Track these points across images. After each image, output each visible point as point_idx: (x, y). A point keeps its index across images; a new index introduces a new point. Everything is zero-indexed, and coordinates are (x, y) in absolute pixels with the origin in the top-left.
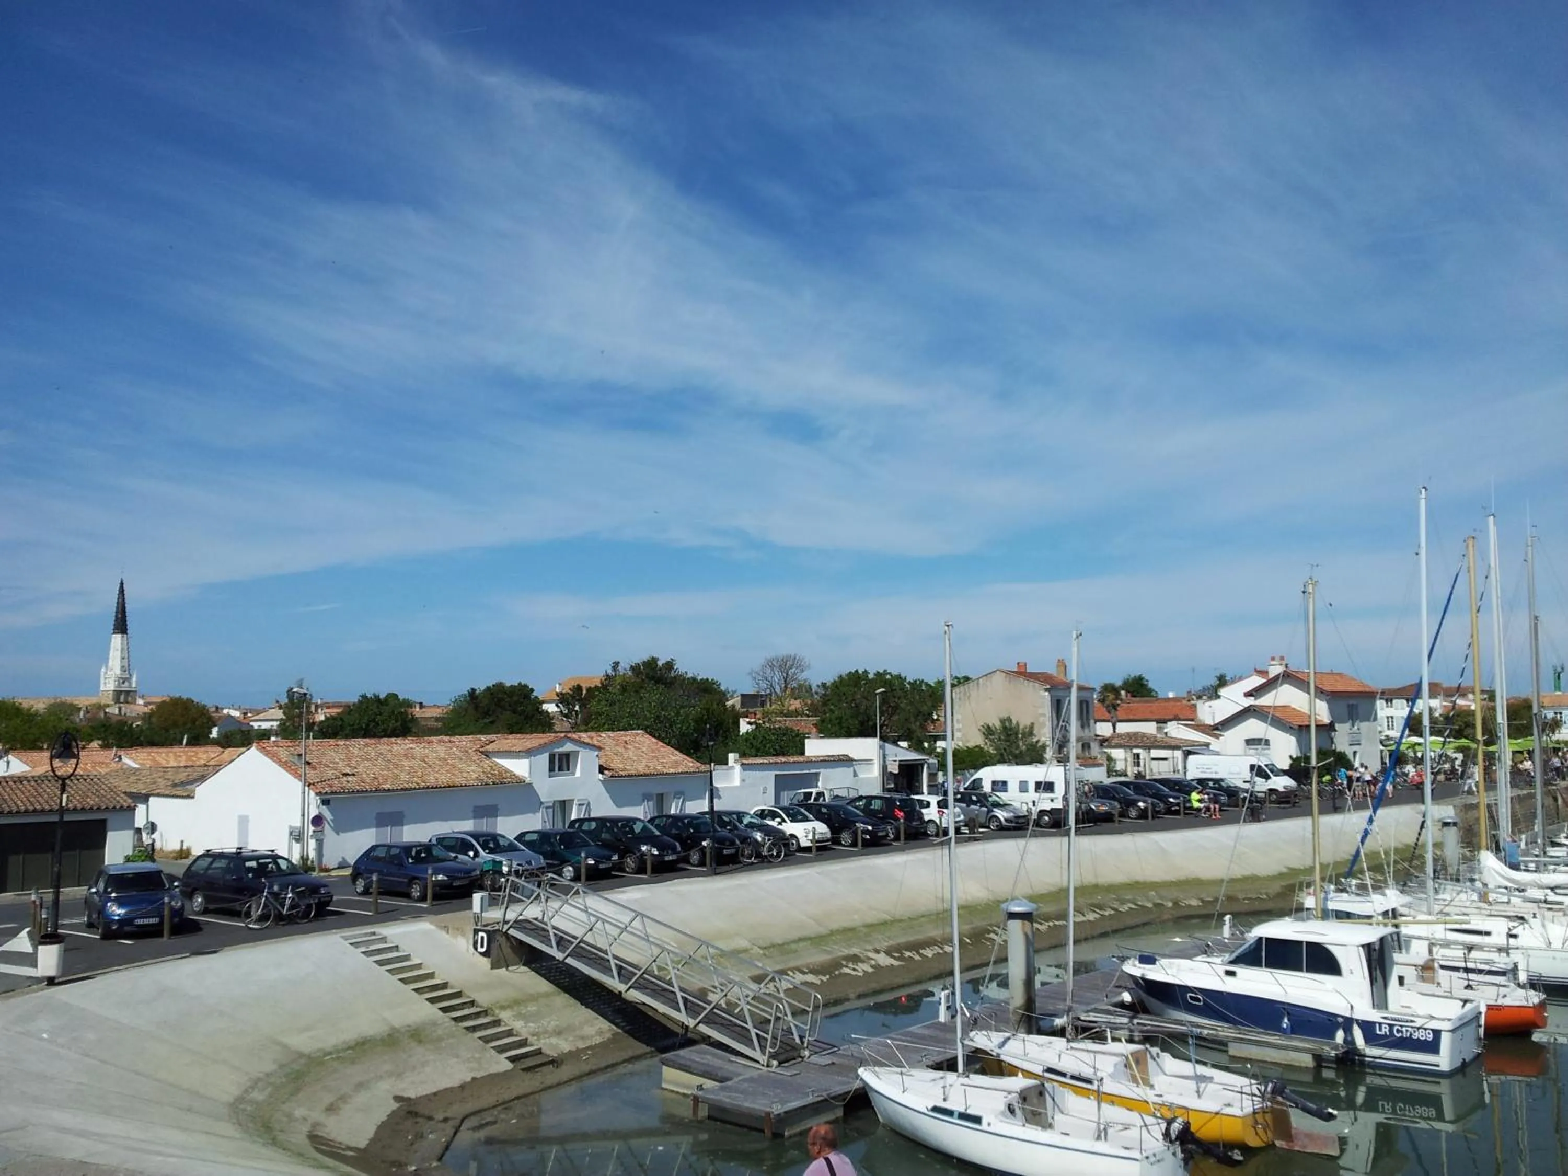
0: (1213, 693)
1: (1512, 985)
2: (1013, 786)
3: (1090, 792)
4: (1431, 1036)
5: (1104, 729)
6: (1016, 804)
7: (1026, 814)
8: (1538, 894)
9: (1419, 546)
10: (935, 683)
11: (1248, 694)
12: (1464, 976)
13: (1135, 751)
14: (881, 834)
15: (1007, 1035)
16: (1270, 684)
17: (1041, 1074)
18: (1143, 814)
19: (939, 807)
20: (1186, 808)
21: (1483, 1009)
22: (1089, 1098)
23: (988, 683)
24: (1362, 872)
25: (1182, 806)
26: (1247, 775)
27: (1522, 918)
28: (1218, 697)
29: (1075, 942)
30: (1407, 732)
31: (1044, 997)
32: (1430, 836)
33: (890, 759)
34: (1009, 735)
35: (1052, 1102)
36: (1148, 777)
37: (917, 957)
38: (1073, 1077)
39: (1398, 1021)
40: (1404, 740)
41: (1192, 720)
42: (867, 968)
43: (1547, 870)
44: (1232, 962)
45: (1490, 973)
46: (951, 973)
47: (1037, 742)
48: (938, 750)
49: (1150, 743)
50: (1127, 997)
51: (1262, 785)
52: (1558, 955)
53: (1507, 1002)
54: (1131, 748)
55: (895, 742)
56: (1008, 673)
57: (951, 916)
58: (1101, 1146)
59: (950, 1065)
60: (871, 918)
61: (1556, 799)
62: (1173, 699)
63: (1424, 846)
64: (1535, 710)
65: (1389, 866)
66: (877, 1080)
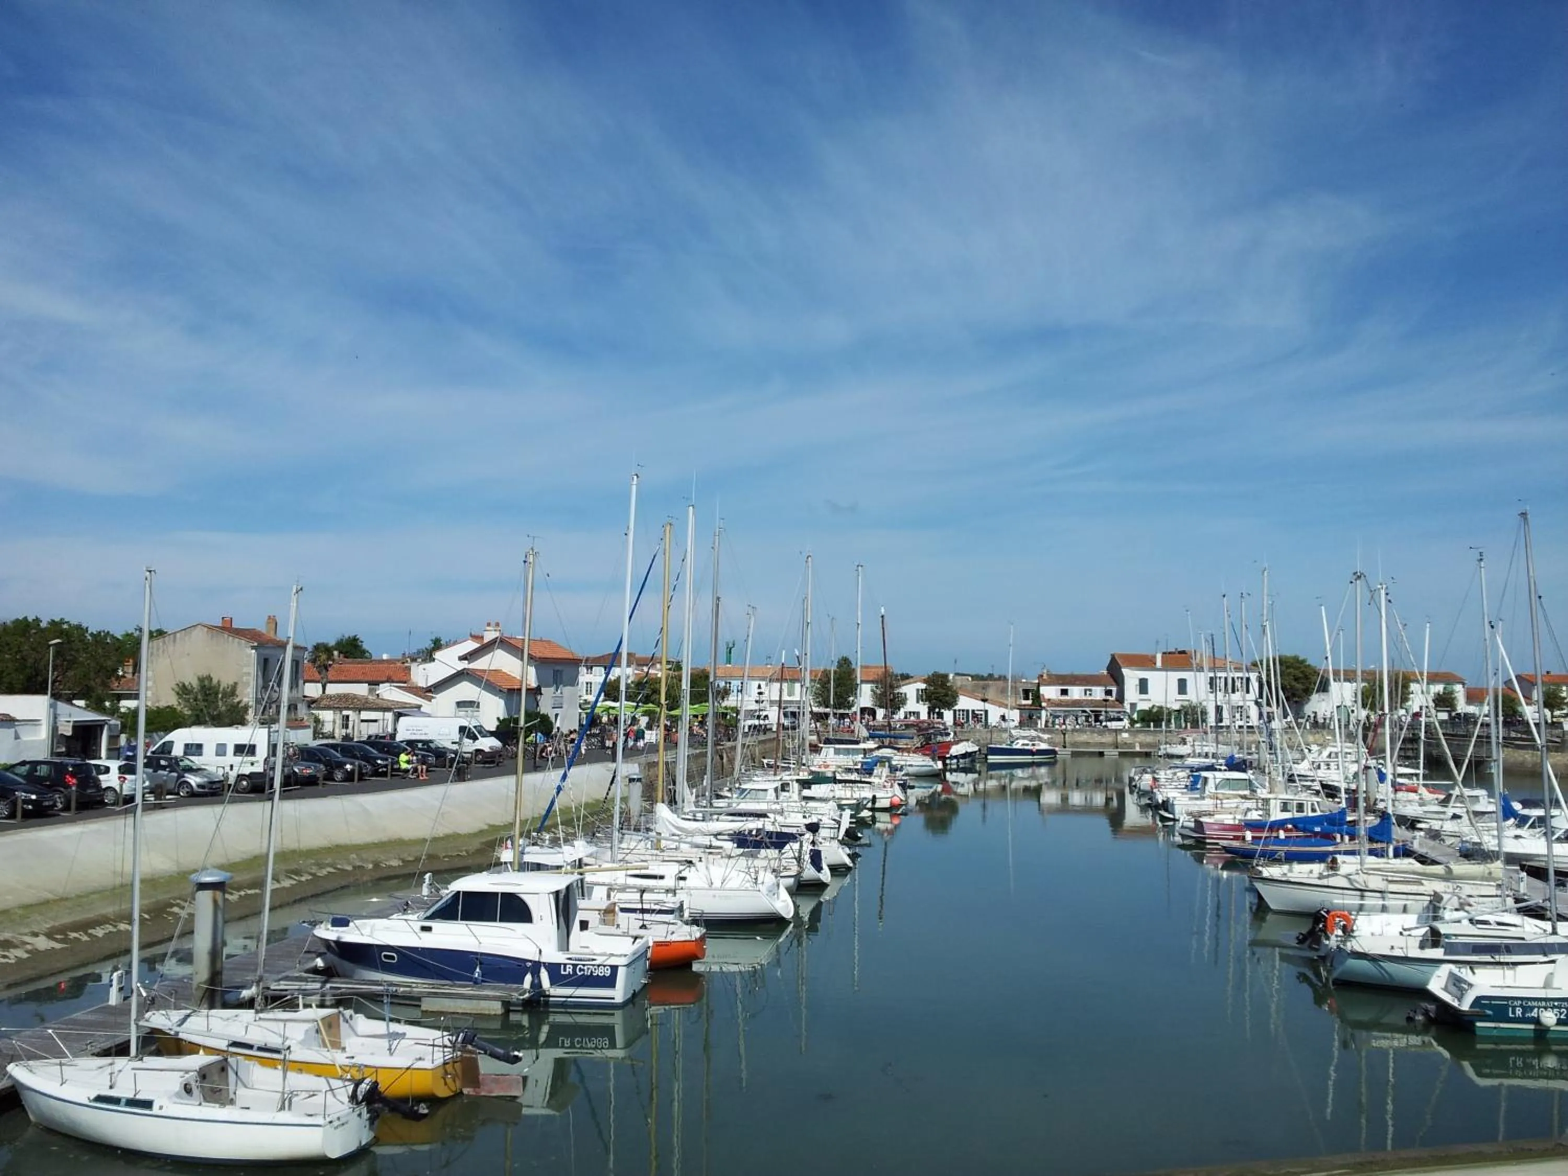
0: (428, 656)
1: (680, 922)
2: (209, 750)
3: (295, 754)
4: (609, 972)
5: (312, 690)
6: (212, 769)
7: (222, 778)
8: (706, 841)
9: (628, 528)
10: (124, 636)
11: (463, 658)
12: (640, 916)
13: (345, 713)
14: (46, 803)
15: (188, 1012)
16: (485, 649)
17: (226, 1049)
18: (349, 777)
19: (120, 773)
20: (393, 770)
21: (651, 944)
22: (276, 1068)
23: (187, 638)
24: (556, 826)
25: (389, 767)
26: (456, 737)
27: (690, 862)
28: (434, 660)
29: (271, 909)
30: (602, 697)
31: (231, 969)
32: (619, 791)
33: (62, 719)
34: (206, 695)
35: (234, 1076)
36: (355, 740)
37: (85, 938)
38: (260, 1049)
39: (581, 960)
40: (599, 704)
41: (405, 682)
42: (21, 954)
43: (711, 820)
44: (428, 918)
45: (660, 912)
46: (128, 951)
47: (239, 703)
48: (123, 710)
49: (361, 705)
50: (319, 962)
51: (469, 746)
52: (717, 893)
53: (675, 938)
54: (341, 709)
55: (69, 701)
56: (210, 628)
57: (132, 891)
58: (284, 1117)
59: (122, 1050)
60: (30, 897)
61: (722, 758)
62: (387, 661)
63: (613, 800)
64: (711, 679)
65: (578, 820)
66: (30, 1074)
